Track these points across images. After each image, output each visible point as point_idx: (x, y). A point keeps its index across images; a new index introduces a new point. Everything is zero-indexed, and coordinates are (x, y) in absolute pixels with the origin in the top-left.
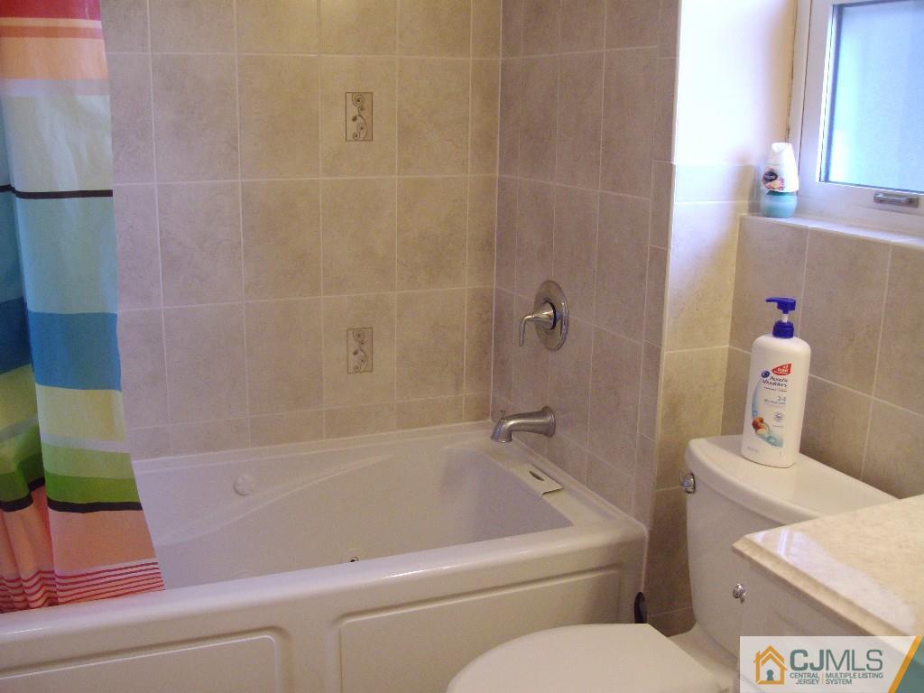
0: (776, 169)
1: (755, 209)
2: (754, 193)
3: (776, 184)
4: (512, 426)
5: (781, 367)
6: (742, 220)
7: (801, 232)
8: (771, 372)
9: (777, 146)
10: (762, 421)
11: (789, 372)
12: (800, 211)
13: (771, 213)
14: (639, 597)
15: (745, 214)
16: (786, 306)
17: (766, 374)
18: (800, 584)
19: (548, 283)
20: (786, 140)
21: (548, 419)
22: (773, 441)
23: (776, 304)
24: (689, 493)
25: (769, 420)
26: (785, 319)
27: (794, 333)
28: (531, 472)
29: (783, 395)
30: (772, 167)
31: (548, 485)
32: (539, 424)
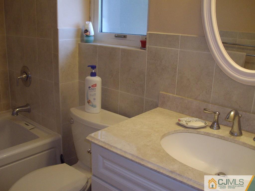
0: (87, 29)
1: (82, 41)
2: (82, 36)
3: (88, 33)
4: (18, 110)
5: (94, 85)
6: (79, 44)
7: (96, 46)
8: (91, 87)
9: (87, 23)
10: (90, 101)
11: (96, 86)
12: (95, 41)
13: (87, 42)
14: (61, 155)
15: (80, 42)
16: (93, 67)
17: (90, 87)
18: (106, 147)
19: (24, 67)
20: (90, 21)
21: (28, 107)
22: (94, 106)
23: (90, 67)
24: (72, 124)
25: (92, 100)
26: (94, 71)
27: (96, 75)
28: (25, 124)
29: (95, 93)
30: (86, 28)
31: (31, 127)
32: (26, 109)
